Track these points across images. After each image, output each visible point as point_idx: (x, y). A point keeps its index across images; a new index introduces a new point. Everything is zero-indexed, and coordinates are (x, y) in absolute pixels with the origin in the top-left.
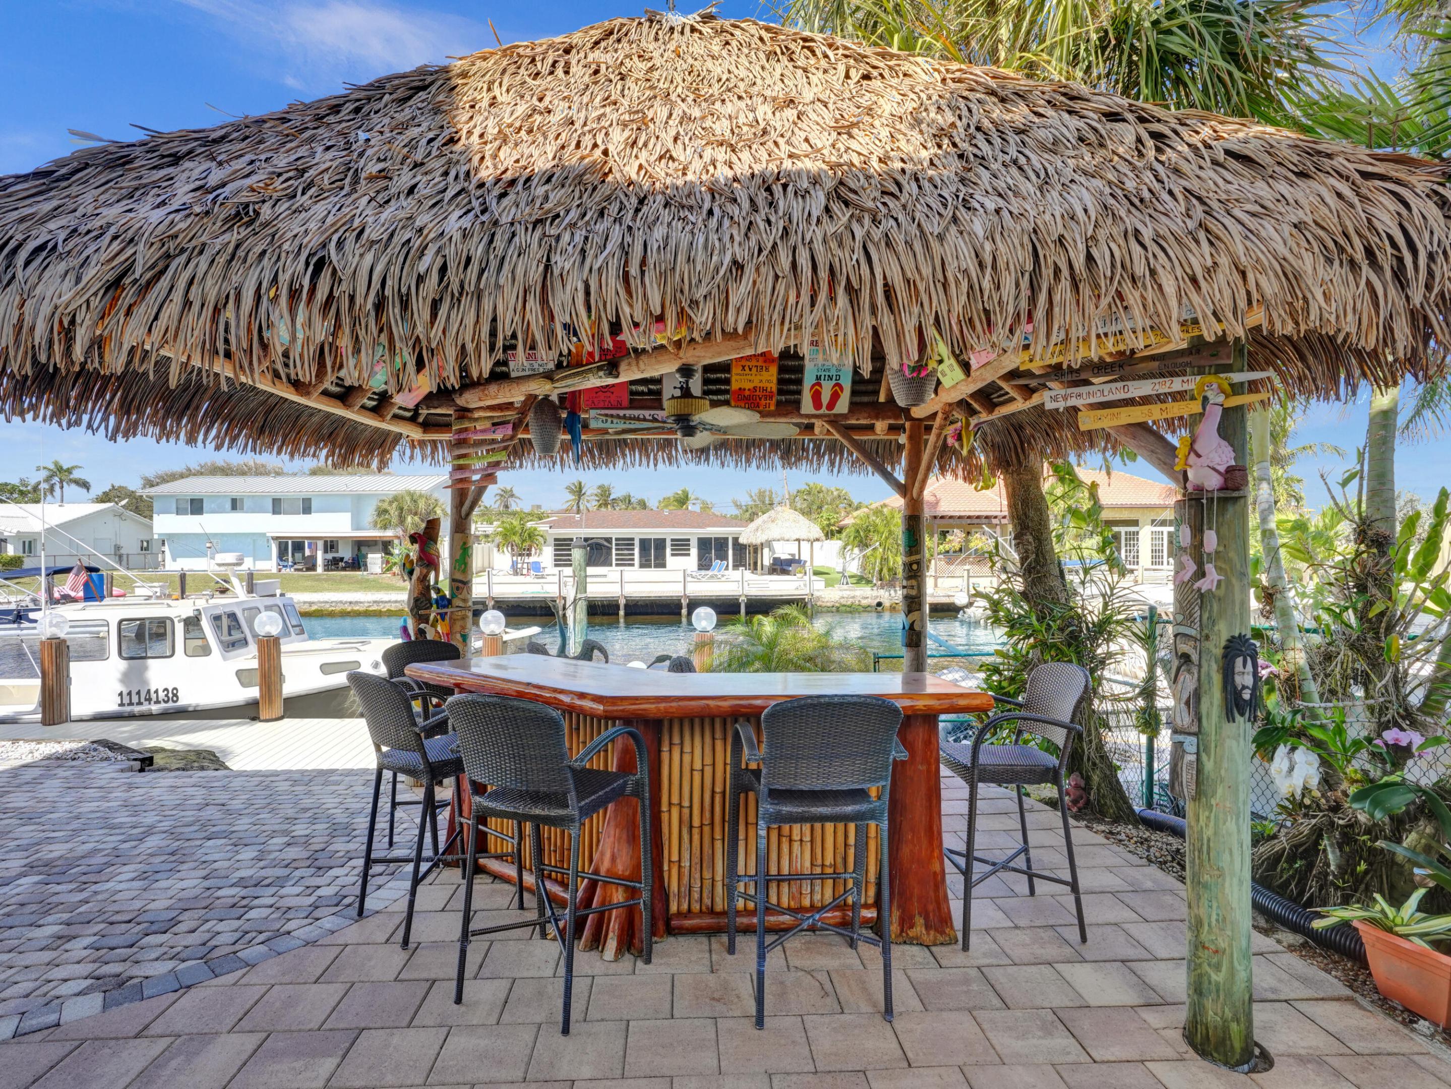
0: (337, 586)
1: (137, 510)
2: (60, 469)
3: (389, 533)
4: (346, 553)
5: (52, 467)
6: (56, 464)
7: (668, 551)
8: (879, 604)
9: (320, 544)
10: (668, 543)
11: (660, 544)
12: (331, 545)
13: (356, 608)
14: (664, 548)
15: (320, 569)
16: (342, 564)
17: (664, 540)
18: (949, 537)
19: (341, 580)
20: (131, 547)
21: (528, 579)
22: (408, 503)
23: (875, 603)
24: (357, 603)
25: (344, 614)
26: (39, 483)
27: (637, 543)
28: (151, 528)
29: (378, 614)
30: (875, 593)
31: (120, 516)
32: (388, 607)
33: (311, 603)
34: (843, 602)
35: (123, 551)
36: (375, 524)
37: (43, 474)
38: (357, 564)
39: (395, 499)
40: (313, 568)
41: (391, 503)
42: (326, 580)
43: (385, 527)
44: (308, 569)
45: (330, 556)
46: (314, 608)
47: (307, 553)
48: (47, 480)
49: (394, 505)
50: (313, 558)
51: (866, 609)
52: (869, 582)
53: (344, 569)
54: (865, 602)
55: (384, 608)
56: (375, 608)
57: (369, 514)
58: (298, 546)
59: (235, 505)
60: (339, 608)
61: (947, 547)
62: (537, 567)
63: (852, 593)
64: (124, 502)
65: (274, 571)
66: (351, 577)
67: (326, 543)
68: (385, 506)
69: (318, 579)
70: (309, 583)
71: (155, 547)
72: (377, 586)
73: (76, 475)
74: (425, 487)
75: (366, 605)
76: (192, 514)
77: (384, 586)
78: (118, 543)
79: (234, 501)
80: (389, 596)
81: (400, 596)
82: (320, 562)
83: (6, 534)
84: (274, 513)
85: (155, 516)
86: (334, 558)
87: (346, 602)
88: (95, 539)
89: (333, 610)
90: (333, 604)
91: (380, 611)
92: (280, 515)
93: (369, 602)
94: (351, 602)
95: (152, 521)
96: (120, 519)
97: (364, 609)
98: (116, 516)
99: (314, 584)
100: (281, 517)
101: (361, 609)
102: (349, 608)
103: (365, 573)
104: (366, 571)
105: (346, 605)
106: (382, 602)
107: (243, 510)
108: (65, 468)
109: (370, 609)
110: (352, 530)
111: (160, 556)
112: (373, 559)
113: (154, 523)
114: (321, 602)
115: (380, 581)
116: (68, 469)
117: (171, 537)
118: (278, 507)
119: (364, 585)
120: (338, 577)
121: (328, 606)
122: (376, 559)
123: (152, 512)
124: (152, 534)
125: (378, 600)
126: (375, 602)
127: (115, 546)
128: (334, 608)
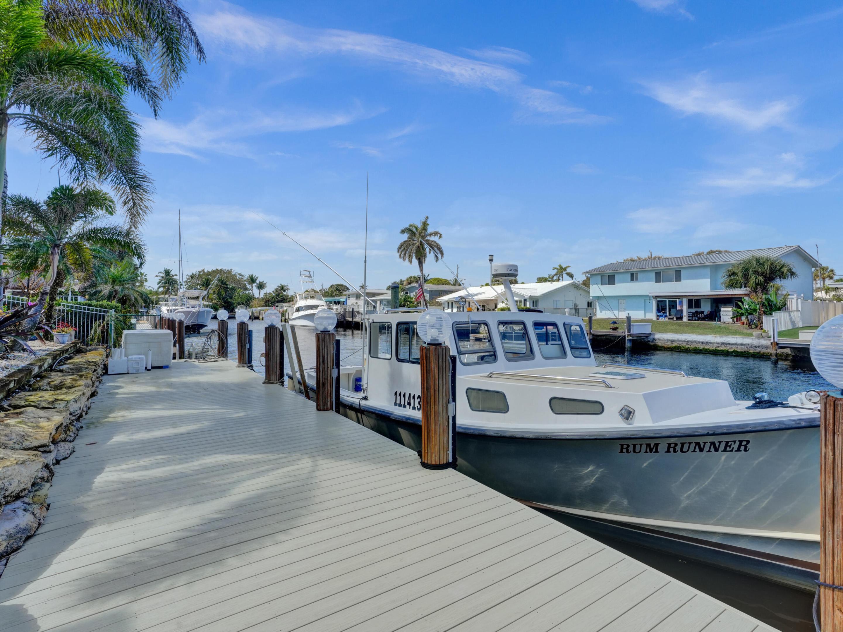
0: (694, 330)
1: (584, 284)
2: (561, 268)
3: (739, 292)
4: (706, 308)
5: (558, 267)
6: (560, 266)
9: (685, 302)
12: (695, 301)
13: (707, 347)
15: (685, 319)
16: (702, 316)
19: (698, 327)
20: (581, 305)
24: (707, 343)
25: (697, 351)
29: (726, 354)
32: (734, 348)
33: (672, 341)
35: (578, 307)
36: (728, 284)
38: (714, 316)
39: (743, 263)
40: (681, 318)
42: (688, 326)
43: (732, 286)
44: (678, 319)
45: (693, 310)
46: (675, 344)
47: (679, 308)
50: (682, 311)
53: (703, 319)
55: (731, 349)
56: (722, 348)
57: (722, 278)
58: (673, 303)
59: (633, 277)
60: (693, 346)
65: (654, 318)
66: (708, 325)
67: (690, 300)
72: (726, 331)
73: (569, 271)
74: (773, 255)
75: (716, 345)
76: (609, 284)
77: (732, 331)
78: (576, 303)
79: (632, 275)
80: (735, 339)
81: (745, 339)
82: (685, 313)
83: (526, 297)
84: (656, 282)
85: (591, 286)
86: (696, 312)
87: (699, 342)
88: (565, 300)
89: (688, 348)
90: (689, 343)
91: (728, 351)
92: (661, 282)
93: (717, 343)
94: (702, 343)
95: (589, 288)
96: (577, 289)
97: (714, 348)
98: (575, 288)
99: (677, 327)
100: (661, 283)
101: (711, 348)
102: (701, 347)
103: (719, 323)
104: (720, 321)
105: (699, 344)
106: (729, 344)
107: (637, 280)
108: (564, 267)
109: (719, 349)
110: (711, 290)
111: (594, 309)
112: (725, 311)
113: (590, 289)
114: (680, 341)
115: (730, 328)
116: (565, 268)
117: (598, 298)
118: (659, 277)
119: (716, 330)
120: (697, 325)
121: (684, 344)
122: (729, 311)
123: (589, 285)
124: (589, 297)
125: (725, 342)
126: (723, 343)
127: (575, 304)
128: (689, 346)
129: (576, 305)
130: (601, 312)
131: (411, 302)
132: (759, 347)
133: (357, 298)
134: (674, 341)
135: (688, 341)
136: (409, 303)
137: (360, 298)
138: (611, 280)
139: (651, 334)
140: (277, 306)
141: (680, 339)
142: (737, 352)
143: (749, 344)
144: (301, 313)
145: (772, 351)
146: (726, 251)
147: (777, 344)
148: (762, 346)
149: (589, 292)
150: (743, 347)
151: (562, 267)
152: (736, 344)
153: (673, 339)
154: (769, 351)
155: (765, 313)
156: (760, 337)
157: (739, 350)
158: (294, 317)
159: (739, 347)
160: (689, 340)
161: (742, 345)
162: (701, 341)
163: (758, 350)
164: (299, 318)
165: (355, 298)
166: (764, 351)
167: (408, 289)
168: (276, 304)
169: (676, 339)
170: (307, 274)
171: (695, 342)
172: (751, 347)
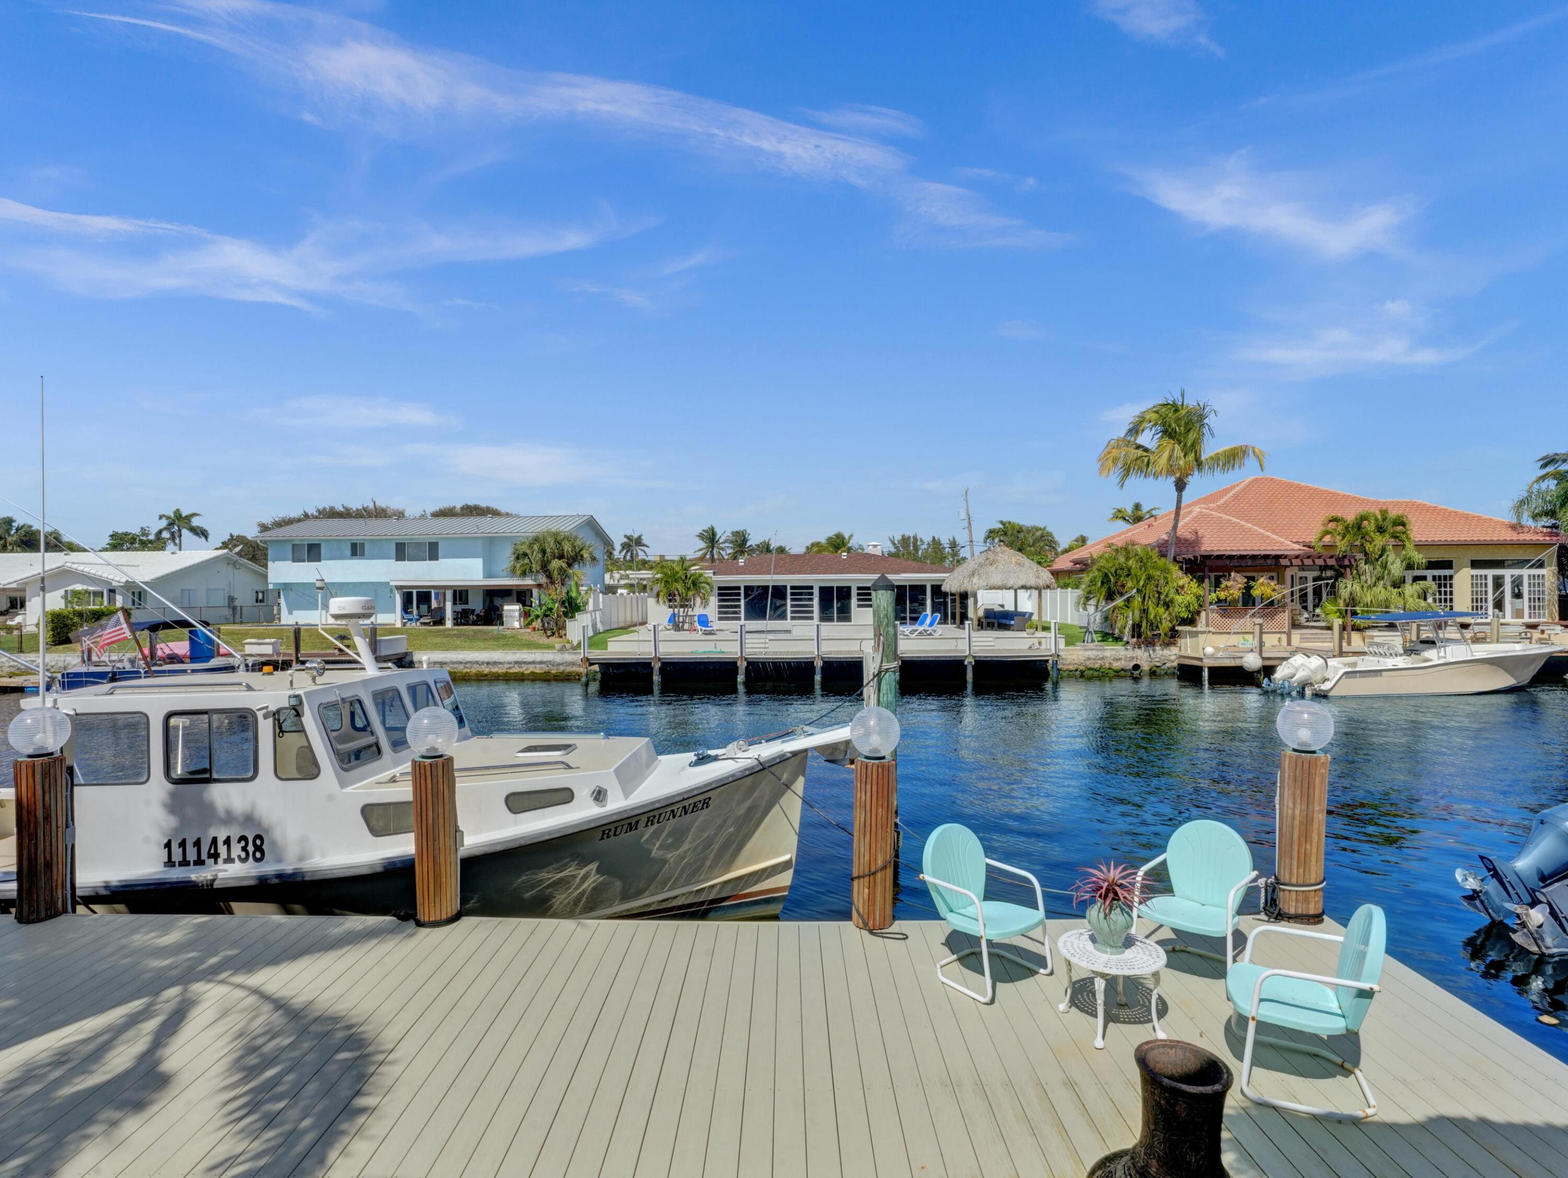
0: (471, 642)
1: (254, 559)
3: (528, 581)
4: (476, 604)
7: (854, 601)
8: (1136, 667)
9: (449, 595)
10: (854, 592)
11: (844, 593)
12: (461, 595)
13: (495, 670)
14: (848, 596)
15: (449, 624)
16: (472, 617)
17: (849, 588)
18: (1224, 583)
19: (475, 636)
20: (245, 598)
21: (694, 636)
22: (550, 546)
23: (1131, 664)
24: (495, 663)
25: (480, 678)
26: (160, 532)
27: (816, 592)
28: (265, 577)
29: (520, 678)
30: (1130, 653)
31: (234, 564)
32: (531, 669)
33: (442, 664)
34: (1090, 664)
35: (237, 603)
36: (513, 570)
37: (164, 523)
38: (492, 616)
39: (536, 540)
40: (441, 622)
41: (531, 546)
42: (458, 636)
43: (524, 574)
44: (435, 623)
45: (459, 608)
47: (434, 604)
48: (168, 528)
49: (536, 547)
50: (441, 610)
51: (1119, 674)
52: (1118, 639)
53: (476, 623)
54: (1117, 665)
55: (527, 670)
56: (516, 669)
57: (506, 558)
58: (424, 597)
59: (356, 550)
60: (474, 670)
61: (1222, 595)
62: (704, 621)
63: (1100, 654)
64: (237, 549)
65: (399, 625)
66: (487, 633)
67: (455, 592)
68: (524, 548)
69: (447, 634)
70: (438, 640)
71: (271, 598)
72: (516, 642)
73: (195, 522)
74: (566, 528)
75: (507, 666)
76: (309, 561)
77: (524, 642)
78: (232, 594)
79: (354, 546)
80: (533, 655)
81: (545, 655)
82: (449, 614)
83: (114, 584)
84: (398, 559)
85: (270, 564)
86: (464, 610)
87: (483, 663)
88: (208, 590)
89: (467, 672)
90: (468, 665)
91: (523, 673)
92: (404, 560)
93: (509, 663)
94: (488, 663)
95: (267, 569)
96: (235, 566)
97: (504, 671)
98: (229, 564)
99: (445, 640)
100: (406, 562)
101: (500, 671)
102: (486, 670)
103: (501, 628)
104: (503, 625)
105: (483, 666)
106: (525, 663)
107: (364, 555)
108: (184, 515)
109: (511, 671)
110: (484, 577)
111: (275, 608)
112: (510, 611)
113: (269, 571)
114: (454, 663)
115: (519, 637)
116: (186, 517)
117: (287, 587)
118: (402, 552)
119: (502, 642)
120: (472, 633)
121: (461, 667)
122: (513, 611)
123: (266, 560)
124: (267, 584)
125: (520, 660)
126: (516, 663)
127: (229, 597)
128: (468, 670)
129: (231, 599)
130: (290, 613)
132: (562, 664)
134: (445, 663)
135: (467, 663)
138: (313, 552)
139: (406, 654)
141: (455, 660)
142: (536, 673)
143: (550, 662)
145: (582, 670)
146: (507, 514)
147: (588, 660)
148: (566, 662)
149: (266, 577)
150: (543, 666)
151: (180, 515)
152: (533, 662)
153: (444, 660)
154: (575, 669)
155: (565, 614)
156: (563, 649)
157: (537, 671)
159: (538, 666)
160: (468, 660)
161: (541, 662)
162: (486, 660)
163: (562, 668)
166: (569, 669)
169: (448, 660)
171: (477, 662)
172: (553, 666)
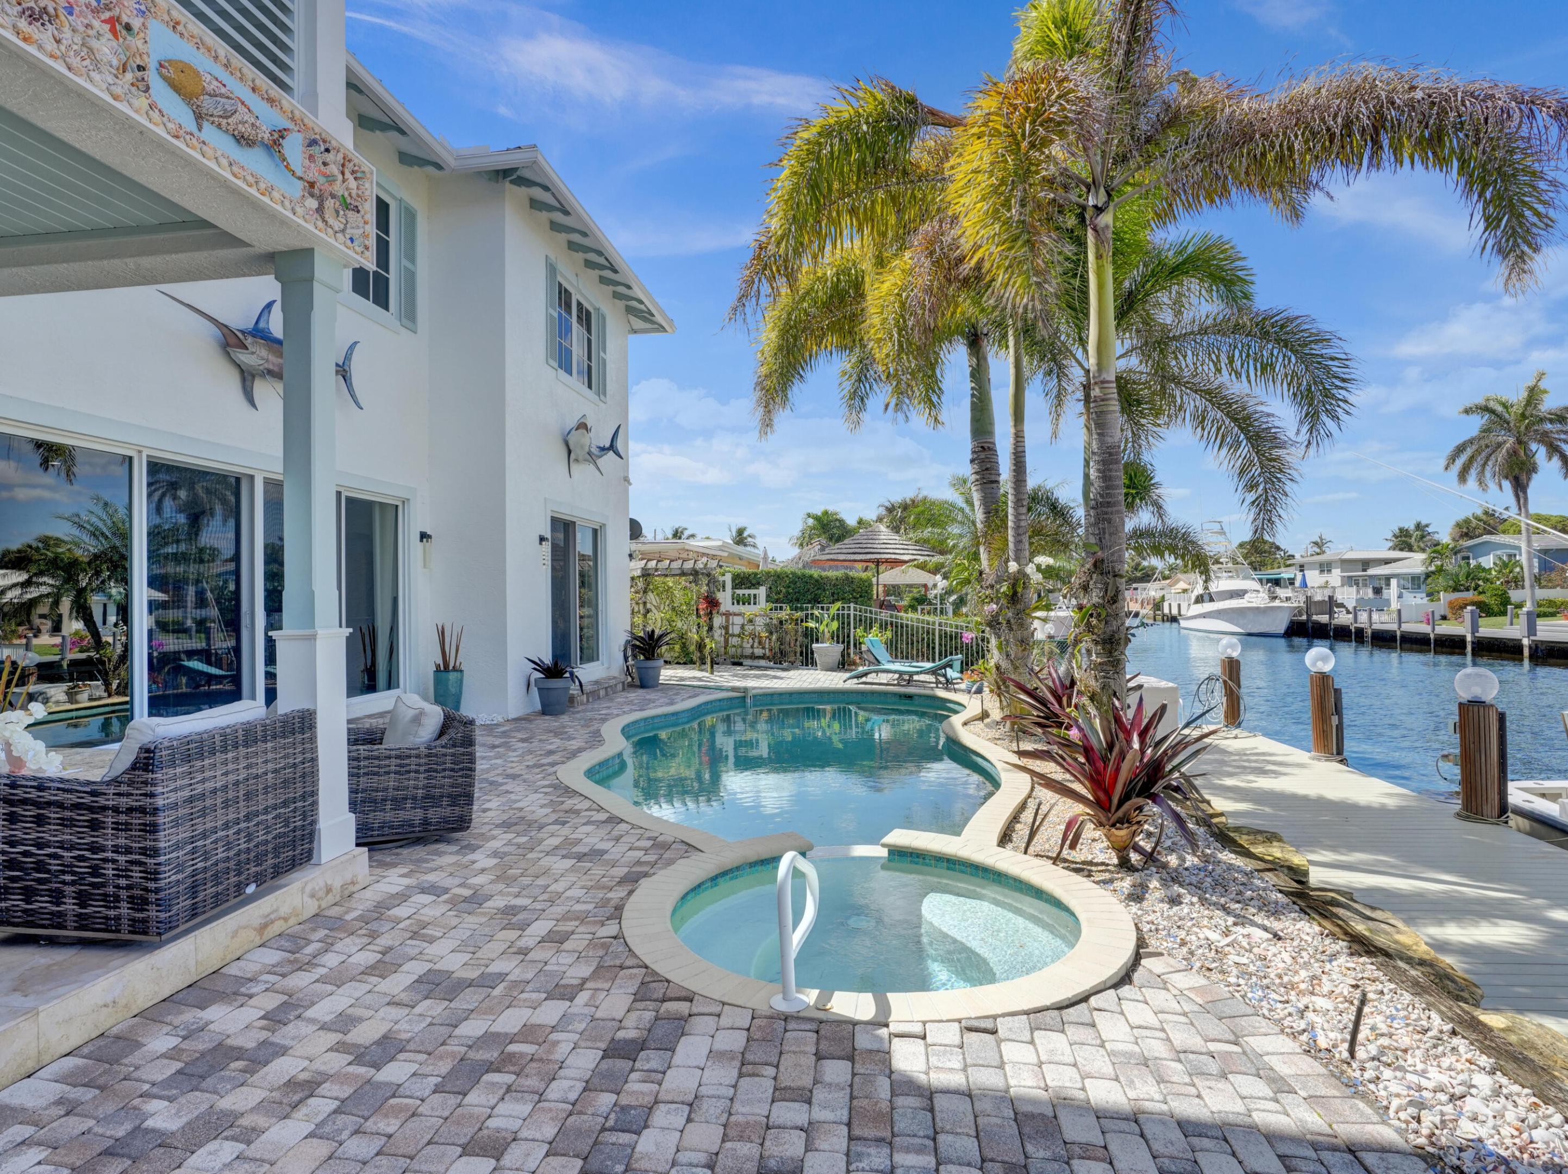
131: (1486, 580)
133: (1322, 571)
136: (1481, 583)
137: (1329, 571)
140: (1136, 589)
144: (1208, 607)
158: (1190, 614)
164: (1204, 616)
165: (1317, 572)
167: (1469, 548)
168: (1134, 585)
170: (1216, 527)
